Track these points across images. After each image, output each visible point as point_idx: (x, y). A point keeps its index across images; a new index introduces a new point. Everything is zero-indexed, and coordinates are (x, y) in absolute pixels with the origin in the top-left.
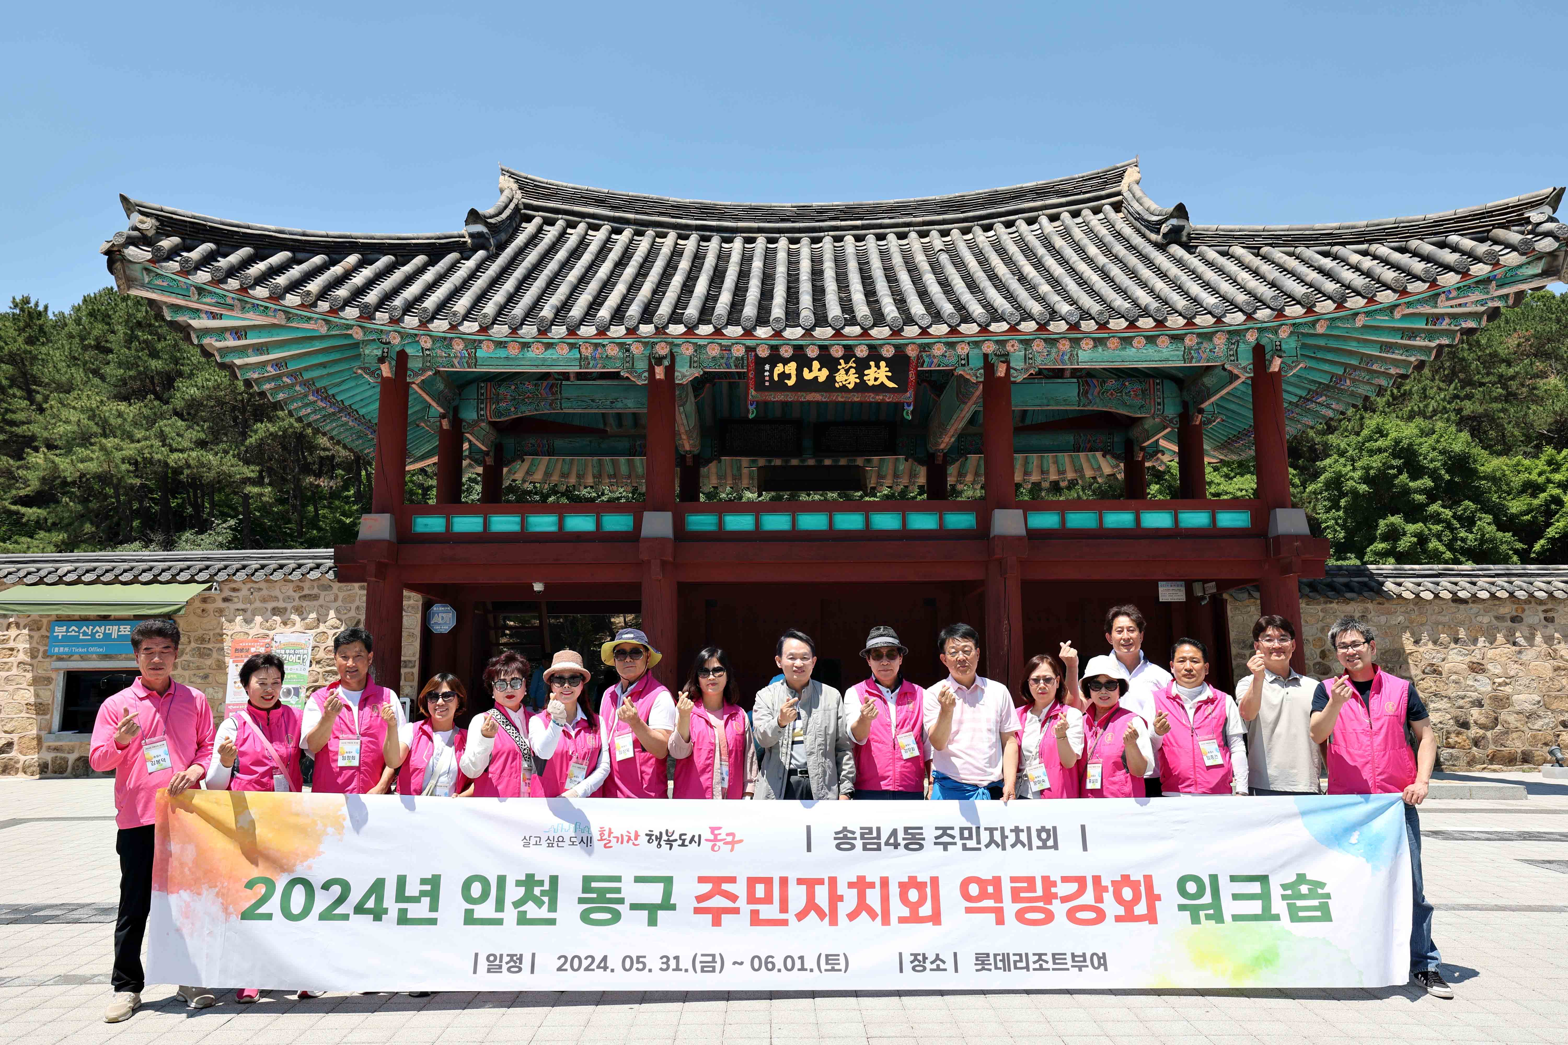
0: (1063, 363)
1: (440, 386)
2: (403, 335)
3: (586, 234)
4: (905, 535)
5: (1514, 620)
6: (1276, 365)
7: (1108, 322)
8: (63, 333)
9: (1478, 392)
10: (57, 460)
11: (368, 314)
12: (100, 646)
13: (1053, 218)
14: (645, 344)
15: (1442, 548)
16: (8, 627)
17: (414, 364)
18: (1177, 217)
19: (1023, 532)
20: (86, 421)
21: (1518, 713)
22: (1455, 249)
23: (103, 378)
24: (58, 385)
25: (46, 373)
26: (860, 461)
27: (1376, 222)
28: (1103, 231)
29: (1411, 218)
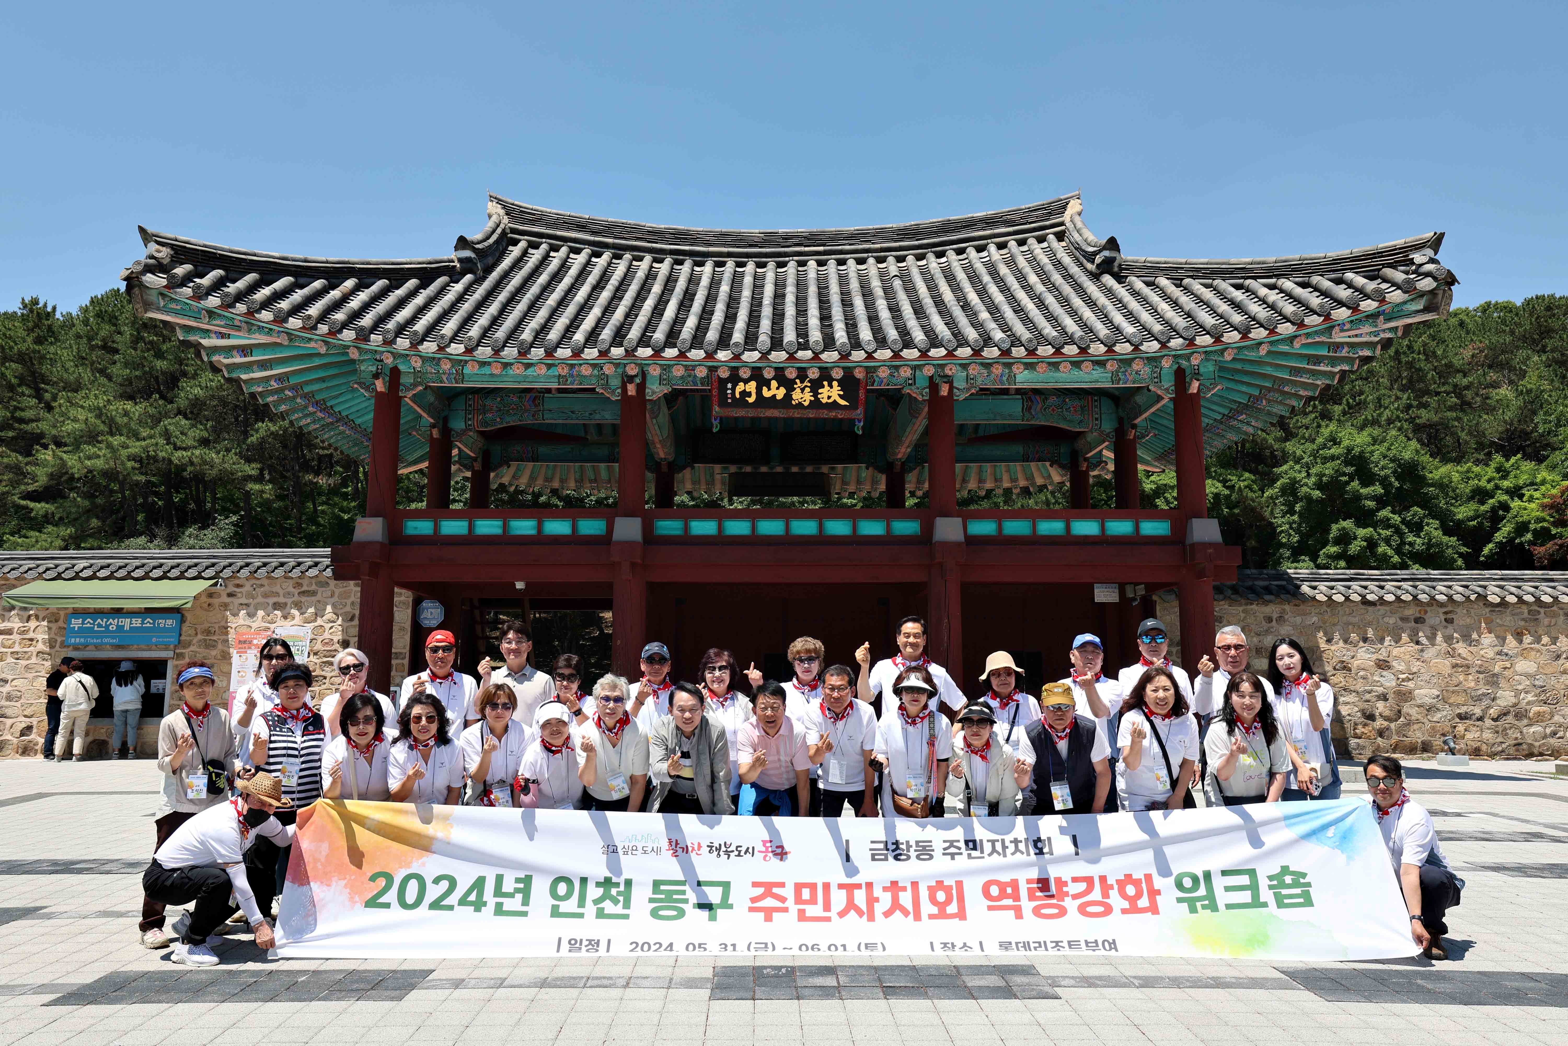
0: (1002, 383)
1: (431, 398)
2: (396, 355)
3: (568, 257)
4: (855, 540)
5: (1418, 620)
6: (1194, 387)
7: (1036, 349)
8: (71, 333)
9: (1433, 401)
10: (65, 456)
11: (363, 335)
12: (113, 638)
13: (1001, 246)
14: (617, 365)
15: (1390, 552)
16: (29, 619)
17: (406, 380)
18: (1110, 249)
19: (960, 537)
20: (93, 420)
21: (1419, 706)
22: (1350, 285)
23: (109, 378)
24: (66, 383)
25: (55, 372)
26: (825, 469)
27: (1284, 258)
28: (1044, 260)
29: (1314, 255)
